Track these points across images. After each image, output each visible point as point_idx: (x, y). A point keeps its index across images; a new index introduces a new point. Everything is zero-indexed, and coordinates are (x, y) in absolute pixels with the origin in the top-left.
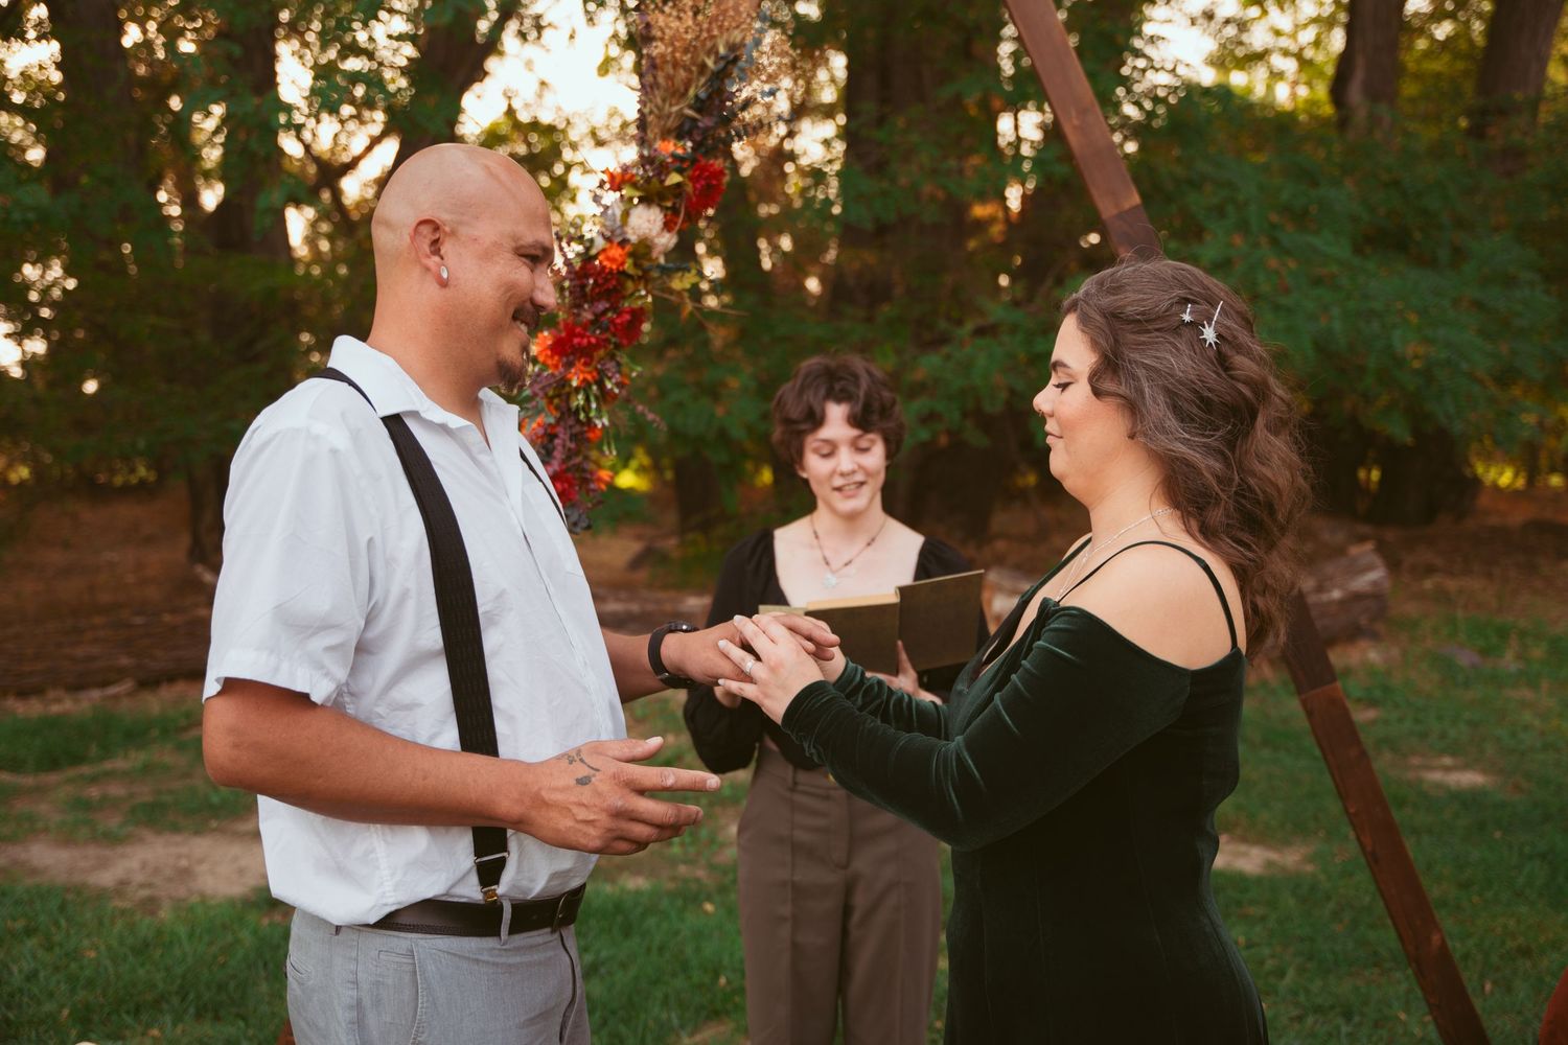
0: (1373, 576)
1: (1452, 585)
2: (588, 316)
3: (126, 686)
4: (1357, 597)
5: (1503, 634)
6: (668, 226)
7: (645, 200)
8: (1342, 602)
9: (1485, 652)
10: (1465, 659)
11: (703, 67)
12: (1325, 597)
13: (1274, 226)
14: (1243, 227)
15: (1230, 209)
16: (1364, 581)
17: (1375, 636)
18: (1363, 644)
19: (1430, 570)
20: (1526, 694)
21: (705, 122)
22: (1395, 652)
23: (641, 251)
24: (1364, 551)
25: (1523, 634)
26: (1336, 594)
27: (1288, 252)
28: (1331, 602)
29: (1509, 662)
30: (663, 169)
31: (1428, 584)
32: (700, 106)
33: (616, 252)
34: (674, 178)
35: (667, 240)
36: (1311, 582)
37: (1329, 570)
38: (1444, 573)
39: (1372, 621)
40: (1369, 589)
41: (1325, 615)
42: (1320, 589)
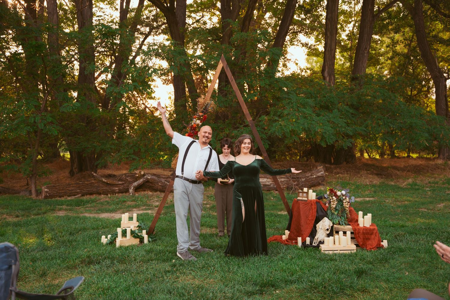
0: (322, 173)
1: (341, 176)
2: (192, 132)
3: (80, 195)
4: (319, 177)
6: (201, 122)
7: (199, 120)
8: (315, 178)
11: (204, 105)
13: (298, 107)
14: (292, 107)
15: (290, 104)
16: (319, 174)
17: (324, 185)
19: (338, 173)
21: (205, 111)
23: (198, 125)
24: (320, 168)
26: (315, 176)
27: (300, 112)
28: (313, 178)
30: (200, 116)
31: (337, 176)
32: (204, 109)
33: (195, 125)
34: (202, 117)
35: (201, 124)
36: (310, 174)
37: (313, 172)
38: (341, 173)
39: (322, 182)
40: (321, 175)
41: (312, 180)
42: (311, 175)
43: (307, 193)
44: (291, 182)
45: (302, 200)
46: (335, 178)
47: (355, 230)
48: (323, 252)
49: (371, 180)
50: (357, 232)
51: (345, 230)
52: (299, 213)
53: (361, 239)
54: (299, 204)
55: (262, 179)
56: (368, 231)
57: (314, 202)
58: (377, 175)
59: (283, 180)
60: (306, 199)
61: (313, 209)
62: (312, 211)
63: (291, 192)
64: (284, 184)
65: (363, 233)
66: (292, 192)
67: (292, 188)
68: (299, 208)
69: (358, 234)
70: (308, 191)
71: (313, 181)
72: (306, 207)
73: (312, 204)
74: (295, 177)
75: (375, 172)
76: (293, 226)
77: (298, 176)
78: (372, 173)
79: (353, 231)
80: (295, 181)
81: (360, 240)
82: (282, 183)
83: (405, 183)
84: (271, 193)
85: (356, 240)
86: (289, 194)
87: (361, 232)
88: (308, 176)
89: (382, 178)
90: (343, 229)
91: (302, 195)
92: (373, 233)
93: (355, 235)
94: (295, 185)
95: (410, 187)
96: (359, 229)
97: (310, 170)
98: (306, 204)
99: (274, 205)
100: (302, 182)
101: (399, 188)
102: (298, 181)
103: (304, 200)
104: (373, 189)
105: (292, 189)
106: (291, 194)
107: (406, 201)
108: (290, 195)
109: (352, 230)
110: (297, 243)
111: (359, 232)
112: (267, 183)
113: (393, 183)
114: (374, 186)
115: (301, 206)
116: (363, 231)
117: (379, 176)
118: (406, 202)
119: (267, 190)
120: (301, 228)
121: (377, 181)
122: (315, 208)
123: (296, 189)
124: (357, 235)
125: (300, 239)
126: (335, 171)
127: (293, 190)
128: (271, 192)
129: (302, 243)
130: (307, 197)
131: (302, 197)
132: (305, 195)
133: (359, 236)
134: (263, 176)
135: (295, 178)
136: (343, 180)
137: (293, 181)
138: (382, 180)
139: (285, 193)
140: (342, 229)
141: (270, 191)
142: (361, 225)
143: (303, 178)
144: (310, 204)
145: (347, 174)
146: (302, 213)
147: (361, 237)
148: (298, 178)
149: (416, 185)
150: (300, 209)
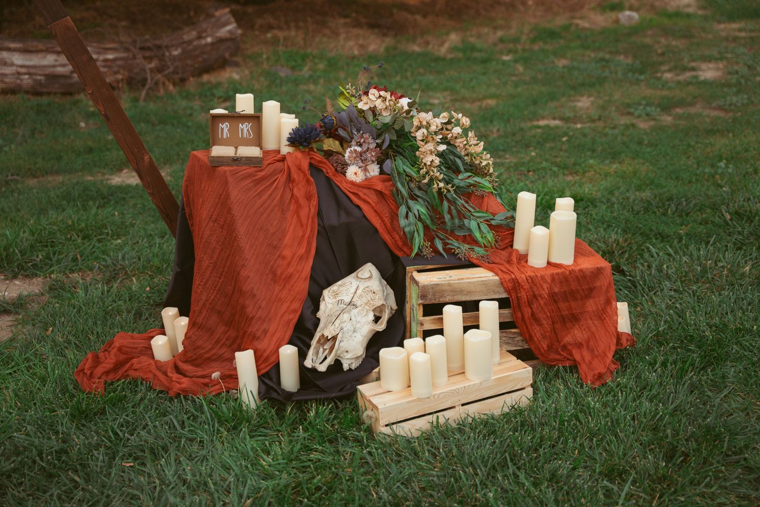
0: (230, 28)
1: (281, 35)
4: (221, 41)
5: (304, 58)
8: (212, 44)
9: (293, 68)
10: (283, 73)
12: (203, 42)
16: (224, 32)
17: (236, 65)
18: (228, 69)
19: (270, 27)
20: (312, 87)
22: (247, 72)
24: (223, 13)
25: (314, 57)
26: (209, 40)
28: (206, 44)
29: (306, 71)
31: (269, 35)
36: (194, 34)
37: (204, 26)
38: (280, 28)
39: (232, 55)
40: (228, 36)
41: (204, 53)
42: (199, 37)
43: (256, 118)
44: (140, 60)
45: (236, 160)
46: (266, 42)
47: (513, 287)
48: (387, 430)
49: (361, 42)
50: (523, 294)
51: (469, 293)
52: (229, 228)
53: (540, 325)
54: (226, 183)
55: (40, 55)
56: (574, 286)
57: (299, 168)
58: (372, 26)
59: (110, 56)
60: (253, 152)
61: (299, 206)
62: (297, 212)
63: (143, 94)
64: (116, 69)
65: (553, 296)
66: (147, 94)
67: (144, 82)
68: (224, 202)
69: (530, 305)
70: (259, 108)
71: (205, 56)
72: (259, 194)
73: (290, 179)
74: (148, 44)
75: (363, 20)
76: (200, 293)
77: (158, 42)
78: (357, 25)
79: (504, 295)
80: (149, 59)
81: (537, 332)
82: (109, 67)
83: (447, 45)
84: (76, 103)
85: (520, 334)
86: (136, 100)
87: (545, 293)
88: (190, 42)
89: (385, 35)
90: (461, 292)
91: (233, 131)
92: (591, 290)
93: (514, 314)
94: (151, 70)
95: (461, 55)
96: (532, 280)
97: (191, 23)
98: (263, 179)
99: (90, 150)
100: (174, 59)
101: (437, 59)
102: (161, 58)
103: (249, 160)
104: (374, 68)
105: (144, 86)
106: (145, 100)
107: (485, 98)
108: (141, 103)
109: (502, 290)
110: (231, 377)
111: (535, 296)
112: (60, 70)
113: (416, 49)
114: (372, 58)
115: (235, 193)
116: (550, 289)
117: (376, 31)
118: (492, 102)
119: (64, 94)
120: (243, 307)
121: (376, 44)
122: (309, 198)
123: (156, 83)
124: (527, 312)
125: (245, 361)
126: (259, 22)
127: (150, 88)
128: (76, 97)
129: (259, 377)
130: (258, 140)
131: (236, 142)
132: (245, 128)
133: (533, 314)
134: (41, 46)
135: (149, 49)
136: (286, 46)
137: (145, 58)
138: (389, 41)
139: (125, 102)
140: (454, 291)
141: (71, 94)
142: (537, 261)
143: (176, 47)
144: (282, 178)
145: (298, 28)
146: (242, 229)
147: (541, 316)
148: (159, 47)
149: (473, 49)
150: (229, 210)
